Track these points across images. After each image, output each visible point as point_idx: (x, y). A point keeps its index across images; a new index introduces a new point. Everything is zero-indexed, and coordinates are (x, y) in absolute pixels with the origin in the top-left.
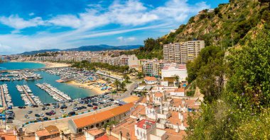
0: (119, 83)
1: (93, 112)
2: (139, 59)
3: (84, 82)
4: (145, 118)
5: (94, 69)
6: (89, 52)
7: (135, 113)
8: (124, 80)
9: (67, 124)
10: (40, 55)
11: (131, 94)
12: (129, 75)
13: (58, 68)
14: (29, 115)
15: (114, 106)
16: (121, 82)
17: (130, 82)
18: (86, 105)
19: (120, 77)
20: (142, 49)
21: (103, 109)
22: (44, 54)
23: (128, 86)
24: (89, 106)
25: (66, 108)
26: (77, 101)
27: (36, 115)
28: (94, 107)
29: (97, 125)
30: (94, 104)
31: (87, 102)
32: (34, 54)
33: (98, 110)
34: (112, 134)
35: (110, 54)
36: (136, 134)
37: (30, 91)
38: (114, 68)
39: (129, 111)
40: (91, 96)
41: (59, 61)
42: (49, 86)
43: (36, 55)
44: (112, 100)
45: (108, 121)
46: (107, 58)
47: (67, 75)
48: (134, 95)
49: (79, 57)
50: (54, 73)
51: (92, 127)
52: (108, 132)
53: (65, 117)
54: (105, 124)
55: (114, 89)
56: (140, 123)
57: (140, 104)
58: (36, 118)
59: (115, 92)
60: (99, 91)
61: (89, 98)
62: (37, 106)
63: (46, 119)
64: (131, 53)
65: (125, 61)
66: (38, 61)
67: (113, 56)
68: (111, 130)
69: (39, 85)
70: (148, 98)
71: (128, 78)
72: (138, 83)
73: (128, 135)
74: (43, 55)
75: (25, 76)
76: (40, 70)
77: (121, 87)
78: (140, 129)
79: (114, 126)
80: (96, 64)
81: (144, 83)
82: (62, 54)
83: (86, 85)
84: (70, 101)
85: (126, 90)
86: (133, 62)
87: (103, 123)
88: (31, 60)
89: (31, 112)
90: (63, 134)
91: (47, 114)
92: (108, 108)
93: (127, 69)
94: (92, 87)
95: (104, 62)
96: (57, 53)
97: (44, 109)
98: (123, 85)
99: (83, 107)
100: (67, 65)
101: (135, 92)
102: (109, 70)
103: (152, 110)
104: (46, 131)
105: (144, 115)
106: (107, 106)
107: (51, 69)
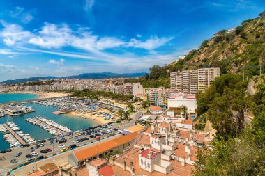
0: (123, 112)
1: (96, 143)
2: (144, 87)
3: (86, 112)
4: (149, 148)
5: (97, 98)
6: (91, 80)
7: (139, 143)
8: (128, 109)
9: (67, 159)
10: (30, 84)
11: (136, 123)
12: (133, 104)
13: (55, 99)
14: (17, 158)
15: (117, 136)
16: (125, 111)
17: (134, 112)
18: (88, 137)
19: (124, 107)
20: (147, 77)
21: (107, 139)
22: (35, 82)
23: (132, 116)
24: (92, 137)
25: (66, 141)
26: (78, 133)
27: (28, 156)
28: (97, 137)
29: (100, 156)
30: (96, 135)
31: (89, 134)
32: (22, 82)
33: (101, 141)
34: (116, 163)
35: (113, 82)
36: (140, 164)
37: (17, 128)
38: (118, 97)
39: (133, 141)
40: (93, 126)
41: (56, 91)
42: (44, 119)
43: (25, 84)
44: (116, 130)
45: (111, 151)
46: (111, 87)
47: (66, 105)
48: (139, 124)
49: (80, 85)
50: (50, 104)
51: (95, 158)
52: (111, 162)
53: (64, 151)
54: (108, 154)
55: (118, 118)
56: (144, 153)
57: (144, 133)
58: (27, 160)
59: (118, 122)
60: (102, 120)
61: (92, 128)
62: (29, 145)
63: (41, 158)
64: (136, 81)
65: (130, 89)
66: (28, 91)
67: (117, 84)
68: (114, 160)
69: (31, 120)
70: (153, 128)
71: (132, 107)
72: (143, 112)
73: (132, 164)
74: (35, 84)
75: (10, 111)
76: (31, 102)
77: (125, 117)
78: (144, 159)
79: (117, 156)
80: (99, 93)
81: (148, 113)
82: (60, 82)
83: (87, 115)
84: (70, 134)
85: (130, 119)
86: (138, 90)
87: (106, 153)
88: (17, 90)
89: (20, 154)
90: (63, 170)
91: (42, 152)
92: (112, 138)
93: (132, 97)
94: (94, 117)
95: (107, 91)
96: (53, 81)
97: (38, 147)
98: (127, 114)
99: (85, 139)
100: (66, 95)
101: (140, 122)
102: (113, 98)
103: (157, 140)
104: (41, 171)
105: (149, 145)
106: (111, 135)
107: (46, 100)
